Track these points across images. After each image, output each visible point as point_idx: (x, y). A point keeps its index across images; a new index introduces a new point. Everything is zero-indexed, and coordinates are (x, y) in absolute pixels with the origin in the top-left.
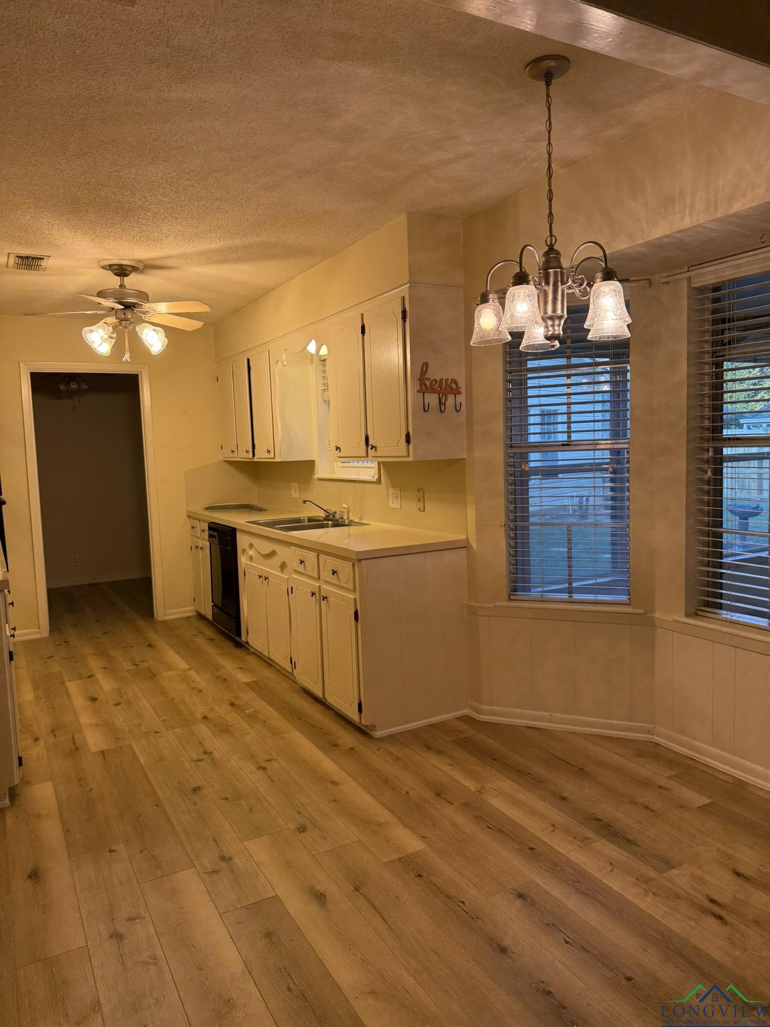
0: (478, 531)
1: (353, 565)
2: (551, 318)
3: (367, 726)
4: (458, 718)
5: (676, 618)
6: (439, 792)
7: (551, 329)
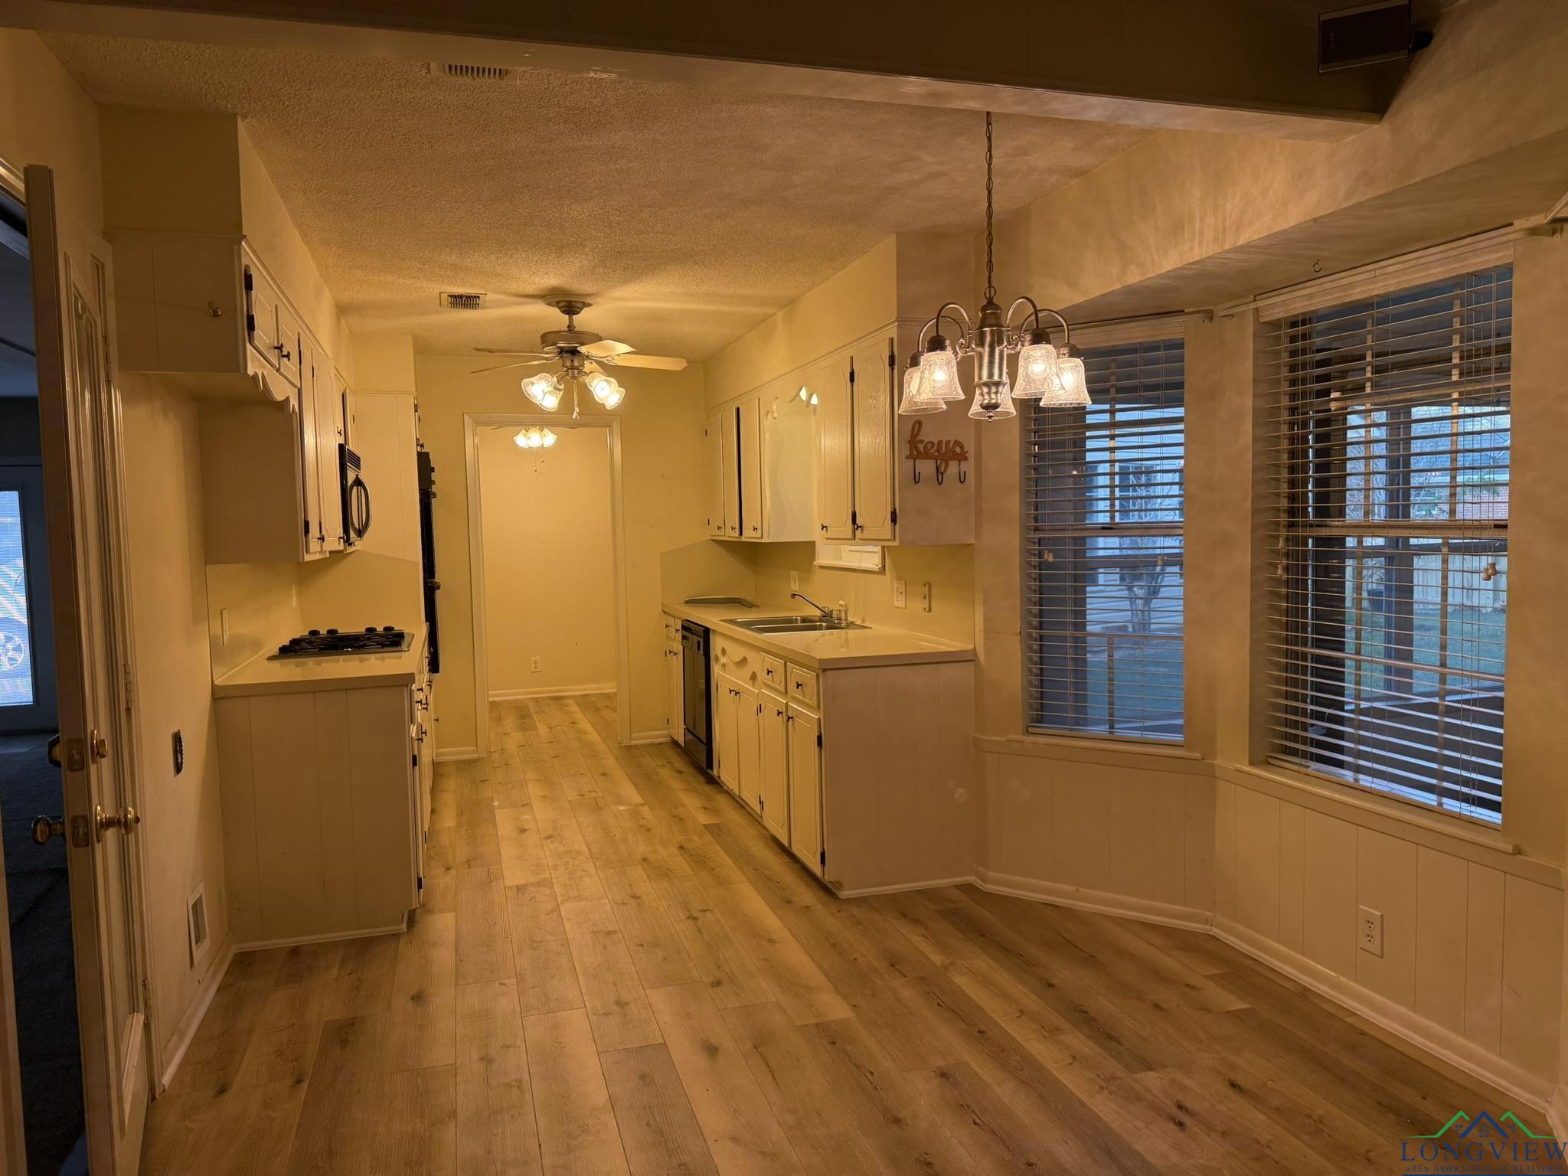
0: (987, 639)
1: (818, 676)
2: (986, 384)
3: (831, 882)
4: (957, 887)
5: (1239, 766)
6: (894, 963)
7: (986, 397)
